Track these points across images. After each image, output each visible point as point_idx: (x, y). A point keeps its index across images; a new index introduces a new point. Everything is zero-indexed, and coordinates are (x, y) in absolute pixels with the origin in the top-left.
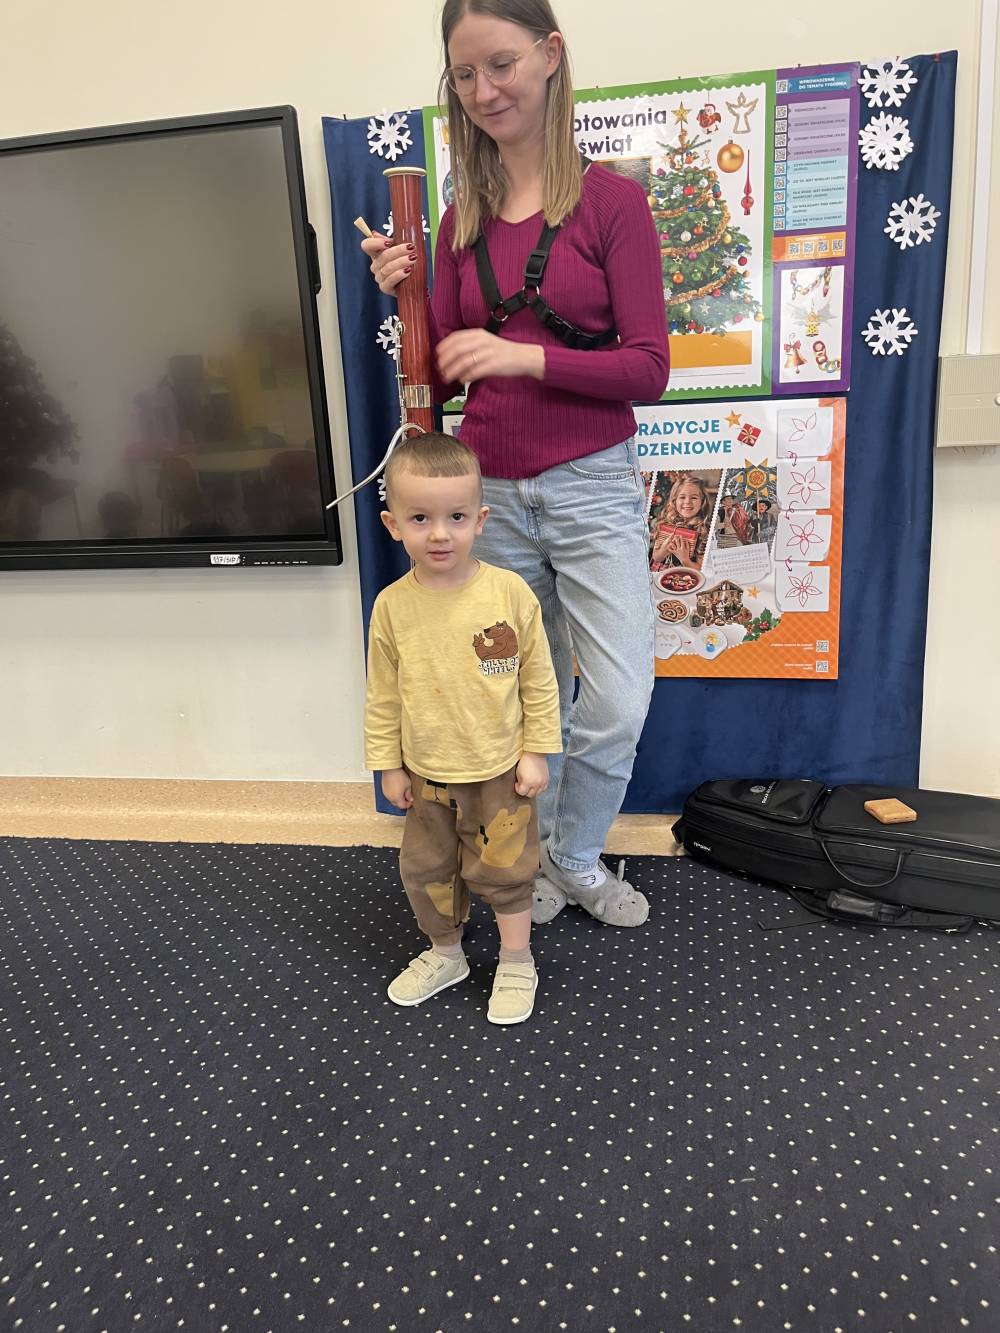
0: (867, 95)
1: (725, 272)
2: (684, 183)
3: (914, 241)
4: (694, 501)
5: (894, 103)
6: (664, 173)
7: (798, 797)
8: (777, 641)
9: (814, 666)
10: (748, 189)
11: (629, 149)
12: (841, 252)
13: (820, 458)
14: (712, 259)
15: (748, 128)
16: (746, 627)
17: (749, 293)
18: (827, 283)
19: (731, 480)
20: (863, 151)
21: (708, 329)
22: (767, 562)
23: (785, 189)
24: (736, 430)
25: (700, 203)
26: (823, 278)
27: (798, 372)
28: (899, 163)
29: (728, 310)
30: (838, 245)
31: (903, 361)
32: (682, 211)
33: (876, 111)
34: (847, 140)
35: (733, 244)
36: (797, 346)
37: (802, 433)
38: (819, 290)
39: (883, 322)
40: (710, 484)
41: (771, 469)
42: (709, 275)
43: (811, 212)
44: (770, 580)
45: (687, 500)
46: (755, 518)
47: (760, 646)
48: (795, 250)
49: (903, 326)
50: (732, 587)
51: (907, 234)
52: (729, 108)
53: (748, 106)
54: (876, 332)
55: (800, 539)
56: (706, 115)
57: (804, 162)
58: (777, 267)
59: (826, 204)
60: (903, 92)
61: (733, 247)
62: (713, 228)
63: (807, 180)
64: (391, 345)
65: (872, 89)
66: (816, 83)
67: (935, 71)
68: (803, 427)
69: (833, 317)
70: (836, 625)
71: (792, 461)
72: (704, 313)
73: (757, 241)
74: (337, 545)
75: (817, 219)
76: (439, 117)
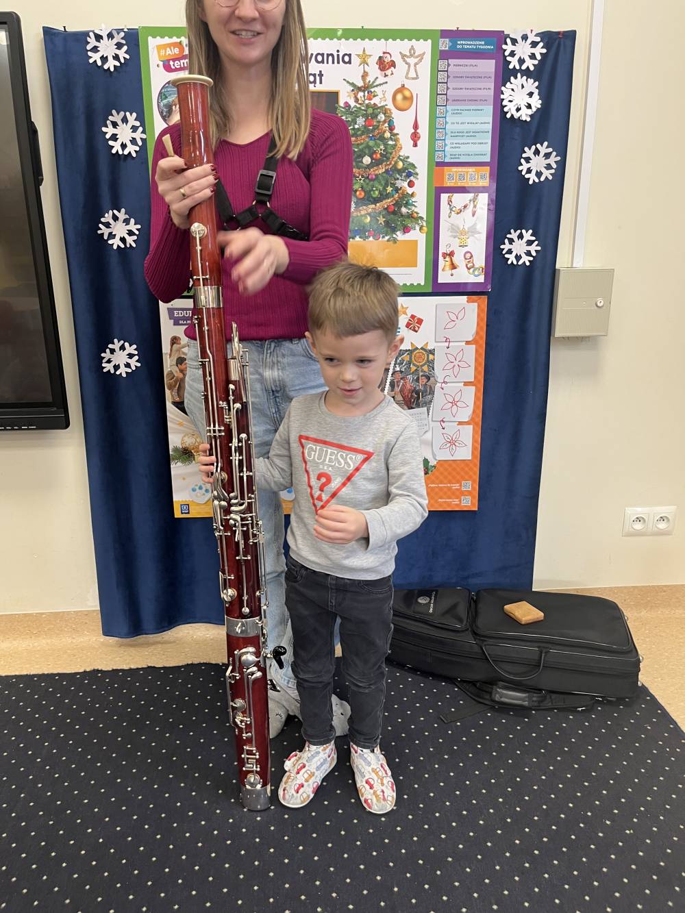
0: (509, 59)
1: (398, 192)
2: (366, 116)
3: (539, 178)
5: (528, 67)
6: (349, 106)
7: (454, 606)
8: (434, 483)
9: (460, 501)
10: (416, 126)
11: (321, 83)
12: (485, 183)
13: (468, 343)
14: (387, 181)
15: (417, 76)
17: (416, 210)
18: (475, 206)
19: (400, 359)
20: (504, 103)
21: (383, 237)
22: (426, 422)
23: (445, 129)
24: (404, 320)
25: (379, 133)
26: (472, 202)
27: (452, 275)
28: (531, 116)
29: (399, 223)
30: (482, 178)
31: (529, 270)
32: (364, 139)
33: (514, 72)
34: (492, 94)
35: (404, 170)
36: (451, 254)
37: (453, 323)
38: (469, 211)
39: (516, 239)
41: (430, 351)
42: (385, 193)
43: (464, 149)
44: (429, 436)
46: (418, 388)
48: (451, 177)
49: (530, 243)
51: (534, 172)
52: (403, 58)
53: (417, 57)
54: (510, 247)
55: (451, 405)
56: (385, 62)
57: (459, 108)
58: (437, 192)
59: (475, 143)
60: (536, 59)
61: (404, 172)
62: (388, 155)
63: (462, 123)
64: (112, 236)
65: (512, 54)
66: (470, 45)
67: (559, 45)
68: (455, 319)
69: (480, 233)
70: (477, 470)
71: (447, 344)
72: (381, 224)
73: (422, 169)
74: (65, 411)
75: (468, 154)
76: (154, 37)
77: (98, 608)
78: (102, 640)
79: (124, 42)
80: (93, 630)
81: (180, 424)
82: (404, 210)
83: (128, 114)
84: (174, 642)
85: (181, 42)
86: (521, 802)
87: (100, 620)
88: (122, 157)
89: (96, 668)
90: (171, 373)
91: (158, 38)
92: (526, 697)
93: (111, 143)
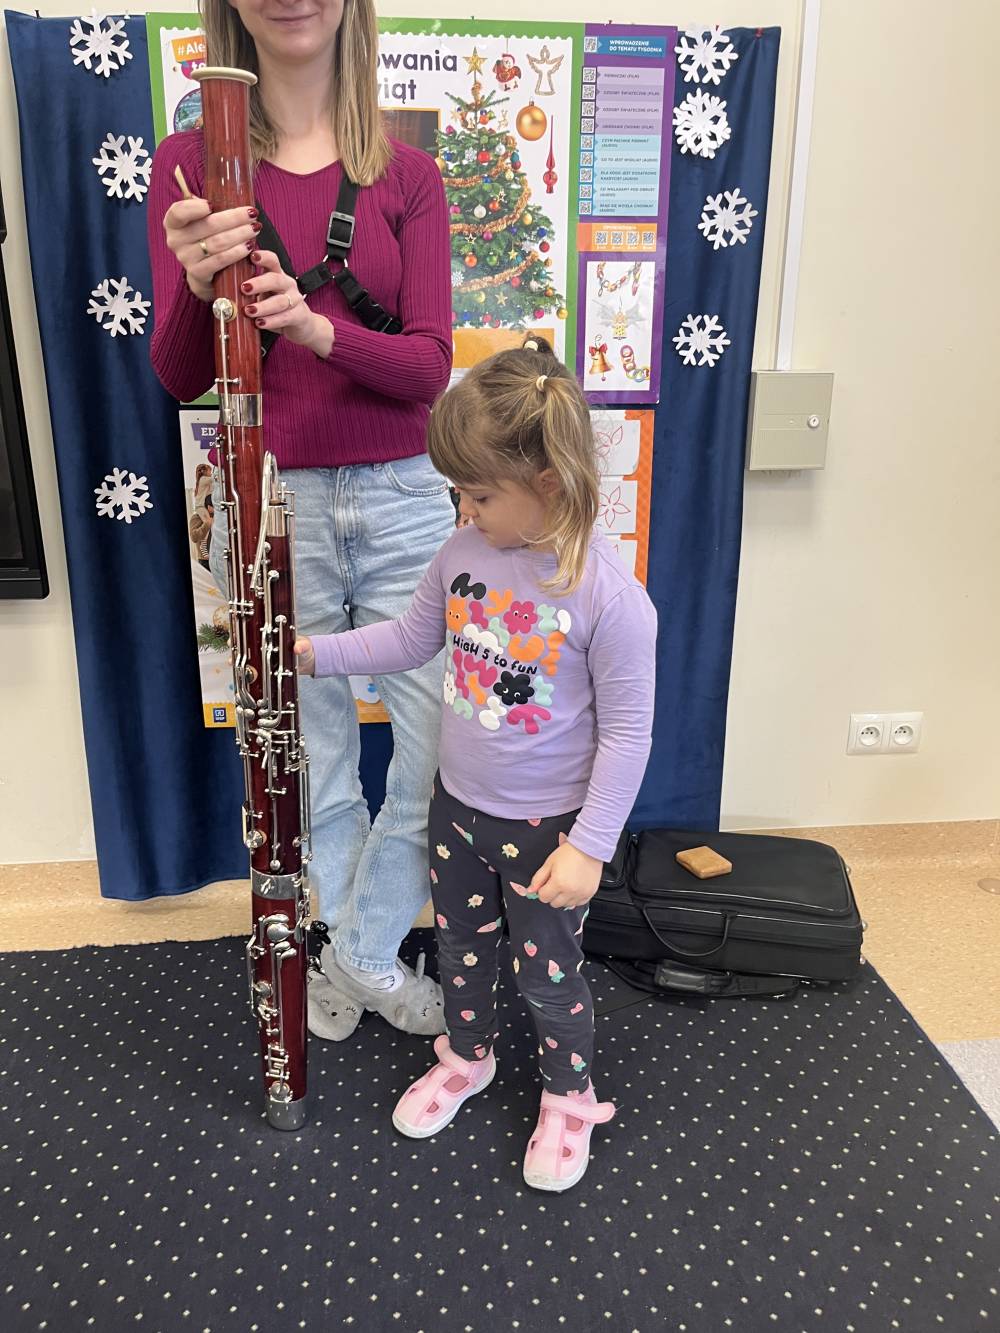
0: (684, 67)
1: (525, 259)
2: (478, 147)
3: (728, 241)
5: (711, 80)
6: (455, 133)
10: (551, 163)
11: (412, 97)
12: (650, 247)
13: (626, 477)
14: (510, 242)
15: (552, 89)
17: (551, 285)
18: (636, 281)
20: (677, 132)
21: (505, 324)
23: (593, 167)
25: (497, 172)
26: (632, 274)
27: (603, 380)
28: (716, 151)
29: (528, 303)
30: (648, 240)
31: (714, 373)
32: (475, 181)
33: (692, 87)
34: (661, 118)
35: (533, 226)
36: (603, 349)
37: (607, 449)
38: (628, 287)
39: (695, 329)
42: (506, 261)
43: (620, 197)
48: (602, 238)
49: (715, 334)
51: (720, 233)
52: (531, 63)
53: (552, 62)
54: (687, 339)
56: (504, 68)
57: (613, 137)
58: (583, 258)
59: (637, 190)
60: (722, 68)
61: (533, 230)
62: (511, 205)
63: (616, 160)
65: (689, 60)
66: (628, 46)
67: (756, 47)
68: (608, 442)
69: (642, 319)
72: (501, 304)
73: (560, 225)
74: (41, 573)
75: (627, 206)
76: (169, 28)
77: (96, 858)
78: (101, 904)
79: (124, 35)
80: (90, 890)
81: (212, 593)
83: (130, 139)
84: (206, 906)
86: (686, 1125)
87: (98, 875)
88: (123, 202)
89: (91, 943)
90: (197, 518)
91: (175, 29)
92: (702, 980)
93: (106, 181)
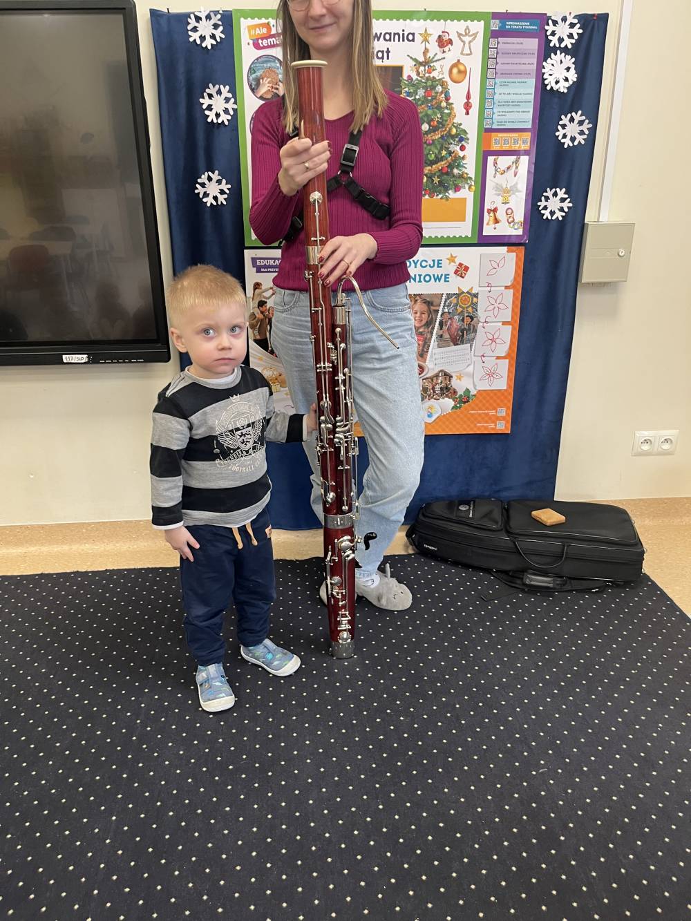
0: (550, 38)
1: (451, 156)
2: (425, 88)
3: (573, 143)
4: (423, 316)
5: (566, 45)
6: (412, 79)
7: (491, 512)
8: (473, 409)
9: (496, 425)
10: (468, 97)
11: (388, 58)
12: (526, 147)
13: (507, 287)
14: (442, 145)
15: (471, 52)
16: (454, 401)
17: (466, 171)
18: (517, 168)
19: (448, 301)
20: (545, 77)
21: (437, 195)
22: (469, 357)
23: (493, 99)
24: (453, 267)
25: (436, 103)
26: (514, 164)
27: (495, 229)
28: (568, 88)
29: (451, 183)
30: (524, 142)
31: (561, 224)
32: (423, 109)
33: (554, 50)
34: (535, 68)
35: (456, 135)
36: (495, 210)
37: (495, 270)
38: (512, 172)
39: (551, 197)
40: (434, 304)
41: (474, 294)
42: (439, 157)
43: (509, 117)
44: (470, 369)
45: (418, 315)
46: (463, 327)
47: (462, 413)
48: (497, 142)
49: (563, 200)
50: (446, 374)
51: (569, 137)
52: (458, 36)
53: (471, 36)
54: (546, 203)
55: (490, 342)
56: (443, 40)
57: (506, 80)
58: (485, 154)
59: (519, 112)
60: (573, 38)
61: (457, 137)
62: (444, 122)
63: (508, 94)
64: (206, 195)
65: (553, 34)
66: (517, 25)
67: (594, 25)
68: (496, 266)
69: (520, 191)
70: (511, 398)
71: (489, 289)
72: (436, 183)
73: (473, 135)
74: (166, 347)
75: (513, 122)
76: (246, 18)
79: (220, 23)
81: (260, 359)
82: (456, 171)
83: (222, 87)
85: (268, 24)
88: (216, 125)
90: (253, 313)
91: (249, 19)
92: (550, 581)
93: (207, 112)
